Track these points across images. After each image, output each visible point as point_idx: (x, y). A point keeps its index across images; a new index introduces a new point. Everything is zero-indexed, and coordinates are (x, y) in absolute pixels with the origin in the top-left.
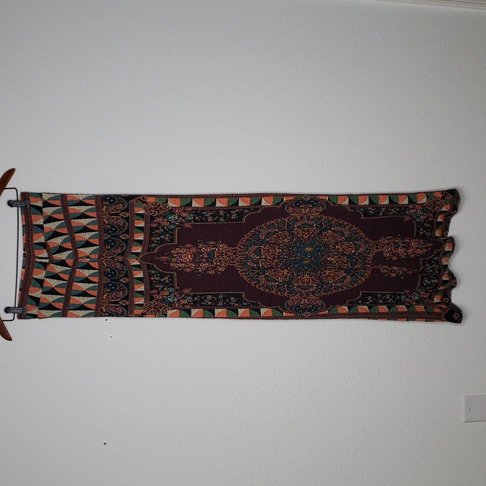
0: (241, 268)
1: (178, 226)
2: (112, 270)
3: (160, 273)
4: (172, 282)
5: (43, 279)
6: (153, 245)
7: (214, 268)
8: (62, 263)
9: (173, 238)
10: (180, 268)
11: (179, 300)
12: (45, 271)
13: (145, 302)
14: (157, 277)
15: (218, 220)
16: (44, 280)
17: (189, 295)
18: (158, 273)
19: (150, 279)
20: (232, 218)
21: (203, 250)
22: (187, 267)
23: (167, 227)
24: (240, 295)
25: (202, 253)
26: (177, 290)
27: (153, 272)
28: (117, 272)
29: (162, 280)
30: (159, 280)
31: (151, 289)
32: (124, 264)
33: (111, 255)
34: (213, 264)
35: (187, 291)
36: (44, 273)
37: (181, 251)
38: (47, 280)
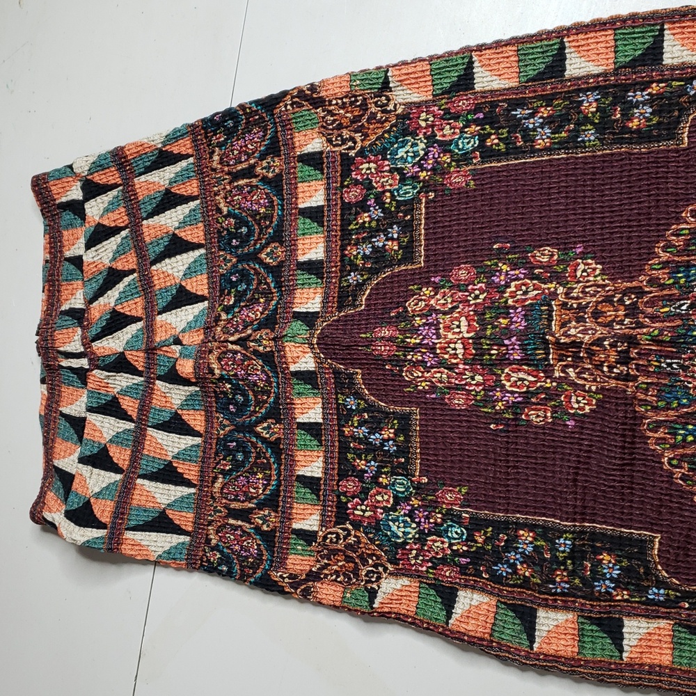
0: (655, 408)
1: (427, 187)
2: (236, 389)
3: (370, 408)
4: (403, 450)
5: (83, 415)
6: (353, 278)
7: (552, 395)
8: (120, 364)
9: (411, 241)
10: (433, 388)
11: (422, 538)
12: (86, 392)
13: (323, 523)
14: (361, 424)
15: (572, 142)
16: (84, 419)
17: (458, 519)
18: (364, 410)
19: (341, 433)
20: (634, 124)
21: (513, 295)
22: (457, 387)
23: (393, 197)
24: (644, 545)
25: (505, 311)
26: (419, 487)
27: (352, 403)
28: (251, 397)
29: (375, 438)
30: (364, 440)
31: (343, 475)
32: (274, 367)
33: (237, 331)
34: (549, 374)
35: (450, 496)
36: (84, 399)
37: (438, 302)
38: (93, 418)
